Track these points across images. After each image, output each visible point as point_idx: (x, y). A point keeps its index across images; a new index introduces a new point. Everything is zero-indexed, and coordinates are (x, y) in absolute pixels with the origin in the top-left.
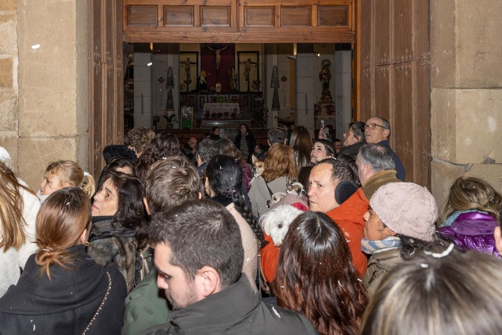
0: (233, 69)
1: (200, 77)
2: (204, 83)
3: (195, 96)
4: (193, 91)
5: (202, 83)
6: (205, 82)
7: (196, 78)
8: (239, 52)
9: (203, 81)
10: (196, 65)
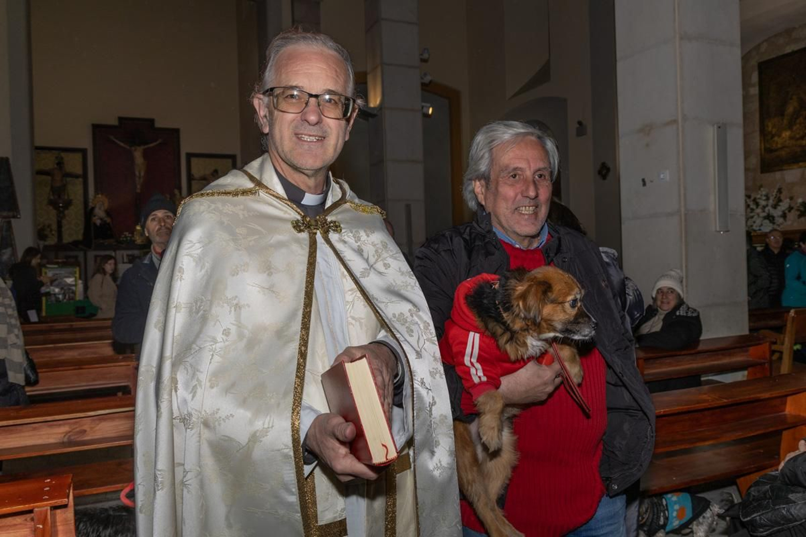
0: (176, 192)
1: (93, 209)
2: (104, 224)
3: (81, 255)
4: (75, 244)
5: (98, 222)
6: (108, 220)
7: (82, 212)
8: (190, 156)
9: (101, 219)
10: (81, 180)
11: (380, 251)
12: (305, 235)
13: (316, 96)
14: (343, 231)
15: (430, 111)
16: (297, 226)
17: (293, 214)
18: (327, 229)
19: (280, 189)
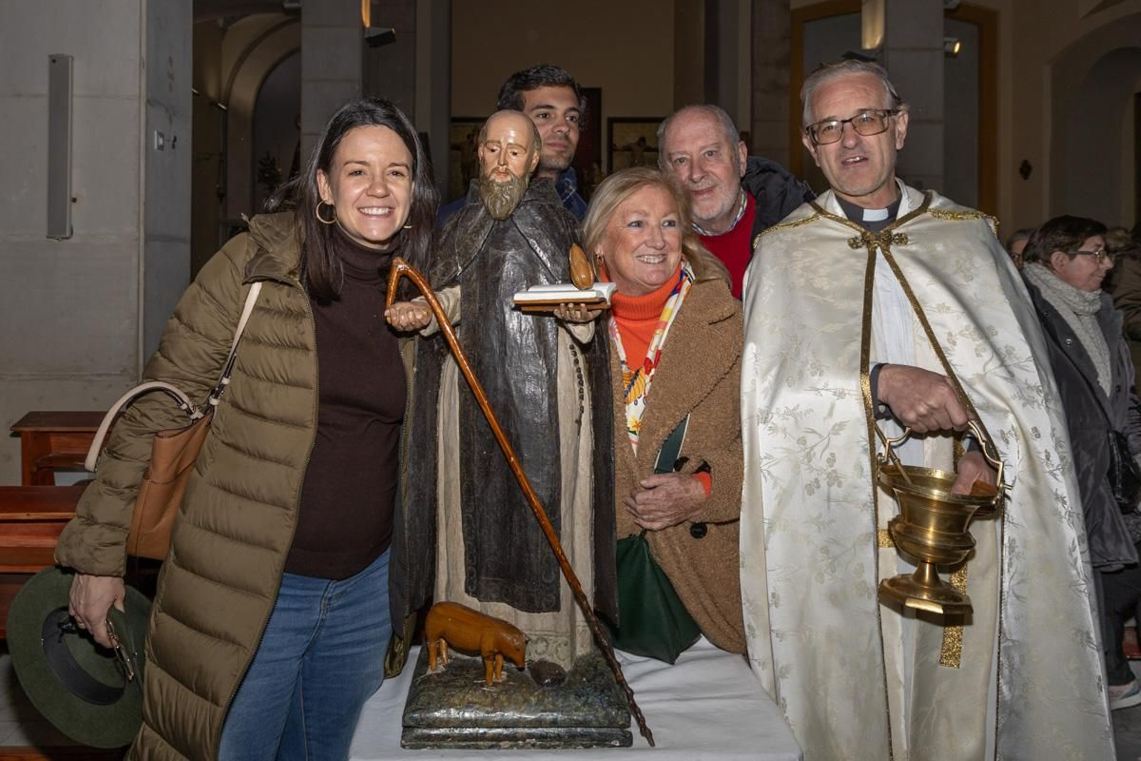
11: (962, 262)
12: (863, 250)
13: (850, 120)
14: (909, 243)
15: (957, 48)
16: (854, 244)
17: (853, 232)
18: (889, 240)
19: (839, 212)
